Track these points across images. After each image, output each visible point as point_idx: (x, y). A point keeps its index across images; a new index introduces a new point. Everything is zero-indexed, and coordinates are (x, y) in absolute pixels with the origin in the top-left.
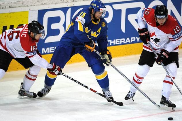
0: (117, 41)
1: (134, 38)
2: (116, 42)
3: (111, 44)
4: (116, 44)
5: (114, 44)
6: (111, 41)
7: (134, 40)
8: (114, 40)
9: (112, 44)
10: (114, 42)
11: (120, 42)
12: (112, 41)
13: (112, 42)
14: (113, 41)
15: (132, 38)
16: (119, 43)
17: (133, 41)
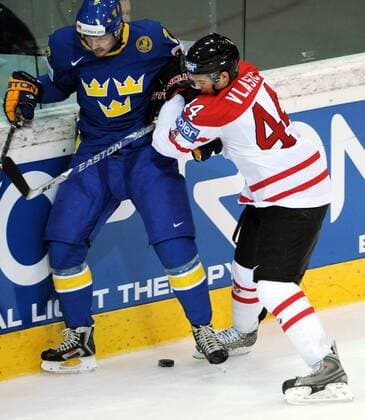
0: (160, 283)
1: (220, 268)
2: (157, 286)
3: (137, 298)
4: (157, 293)
5: (149, 295)
6: (137, 284)
7: (220, 275)
8: (149, 282)
9: (143, 295)
10: (148, 289)
11: (169, 287)
12: (141, 286)
13: (144, 289)
14: (143, 284)
15: (211, 269)
16: (166, 292)
17: (214, 280)
